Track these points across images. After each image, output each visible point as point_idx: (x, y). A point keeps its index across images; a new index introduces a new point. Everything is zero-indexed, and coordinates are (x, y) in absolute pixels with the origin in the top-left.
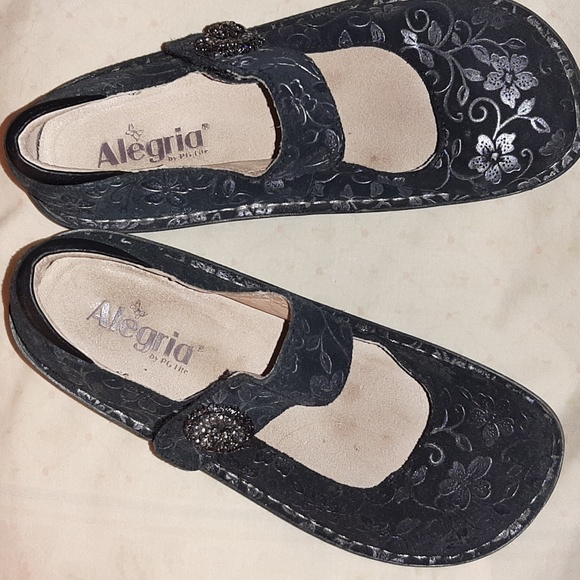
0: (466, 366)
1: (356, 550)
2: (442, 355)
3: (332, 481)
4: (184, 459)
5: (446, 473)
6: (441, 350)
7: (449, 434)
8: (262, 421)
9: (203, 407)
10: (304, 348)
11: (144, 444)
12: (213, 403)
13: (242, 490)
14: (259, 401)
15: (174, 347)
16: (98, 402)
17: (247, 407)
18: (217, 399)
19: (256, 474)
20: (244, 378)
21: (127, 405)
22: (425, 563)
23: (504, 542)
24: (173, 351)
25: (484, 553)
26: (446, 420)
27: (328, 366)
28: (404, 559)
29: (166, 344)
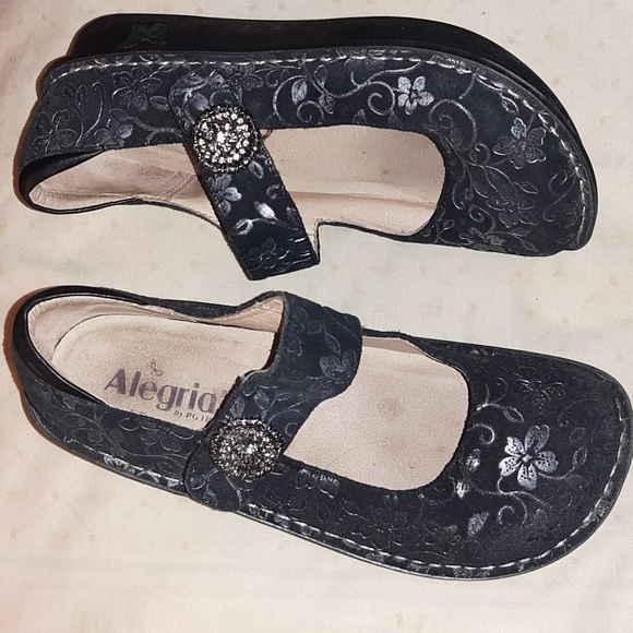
1: (434, 573)
4: (223, 498)
5: (503, 451)
7: (496, 409)
8: (289, 431)
9: (223, 424)
10: (305, 332)
12: (232, 417)
13: (295, 530)
14: (279, 407)
15: (198, 399)
16: (126, 465)
17: (268, 415)
18: (236, 412)
20: (255, 378)
21: (150, 449)
23: (593, 526)
24: (196, 402)
25: (574, 543)
26: (488, 394)
27: (336, 346)
28: (490, 571)
29: (189, 398)
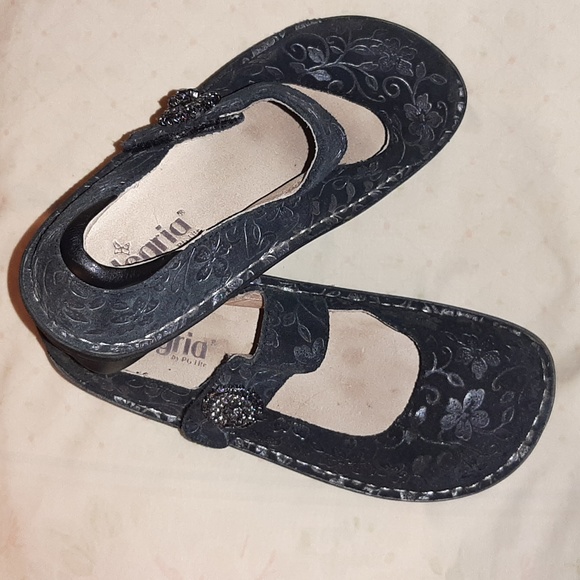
0: (455, 313)
1: (384, 495)
2: (431, 308)
3: (345, 436)
4: (213, 439)
5: (445, 409)
6: (430, 304)
7: (441, 375)
8: (268, 393)
9: (213, 391)
10: (281, 324)
11: (175, 431)
12: (221, 385)
13: (272, 458)
14: (260, 377)
15: (191, 346)
16: (133, 404)
17: (251, 384)
18: (223, 381)
19: (279, 442)
20: (239, 359)
21: (153, 400)
22: (449, 496)
23: (516, 465)
24: (190, 349)
25: (499, 478)
26: (435, 362)
27: (307, 336)
28: (429, 496)
29: (184, 344)
